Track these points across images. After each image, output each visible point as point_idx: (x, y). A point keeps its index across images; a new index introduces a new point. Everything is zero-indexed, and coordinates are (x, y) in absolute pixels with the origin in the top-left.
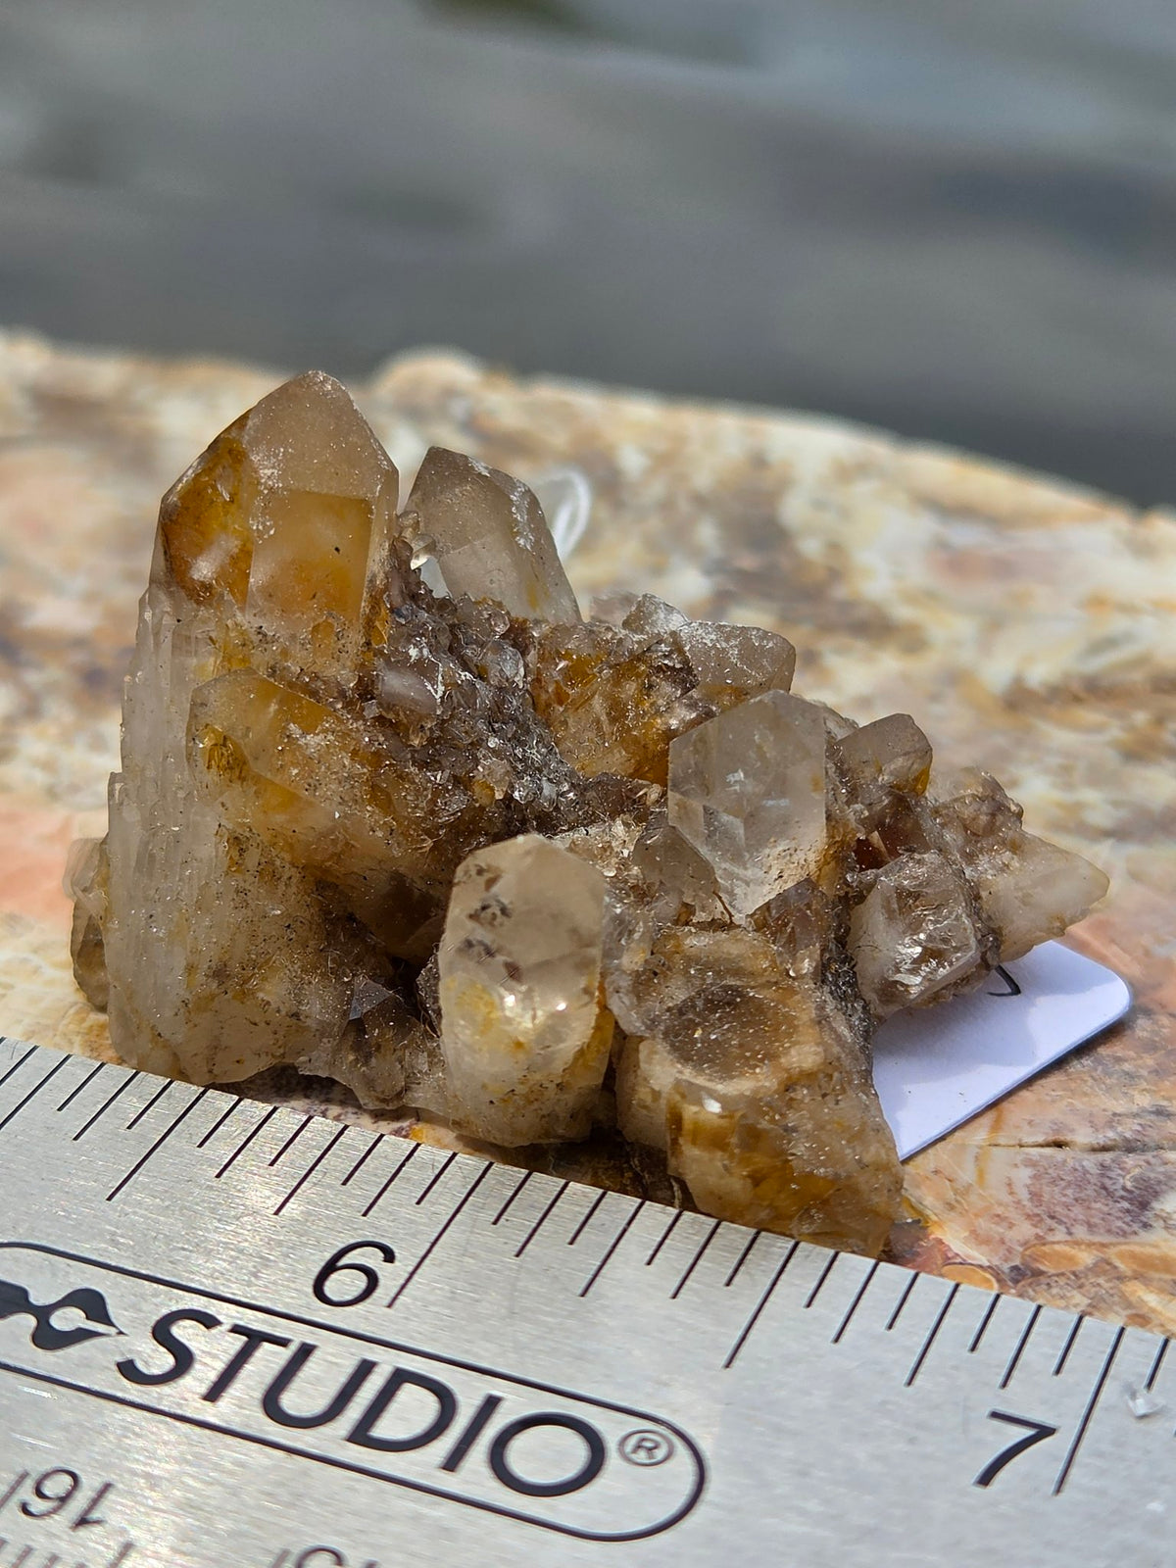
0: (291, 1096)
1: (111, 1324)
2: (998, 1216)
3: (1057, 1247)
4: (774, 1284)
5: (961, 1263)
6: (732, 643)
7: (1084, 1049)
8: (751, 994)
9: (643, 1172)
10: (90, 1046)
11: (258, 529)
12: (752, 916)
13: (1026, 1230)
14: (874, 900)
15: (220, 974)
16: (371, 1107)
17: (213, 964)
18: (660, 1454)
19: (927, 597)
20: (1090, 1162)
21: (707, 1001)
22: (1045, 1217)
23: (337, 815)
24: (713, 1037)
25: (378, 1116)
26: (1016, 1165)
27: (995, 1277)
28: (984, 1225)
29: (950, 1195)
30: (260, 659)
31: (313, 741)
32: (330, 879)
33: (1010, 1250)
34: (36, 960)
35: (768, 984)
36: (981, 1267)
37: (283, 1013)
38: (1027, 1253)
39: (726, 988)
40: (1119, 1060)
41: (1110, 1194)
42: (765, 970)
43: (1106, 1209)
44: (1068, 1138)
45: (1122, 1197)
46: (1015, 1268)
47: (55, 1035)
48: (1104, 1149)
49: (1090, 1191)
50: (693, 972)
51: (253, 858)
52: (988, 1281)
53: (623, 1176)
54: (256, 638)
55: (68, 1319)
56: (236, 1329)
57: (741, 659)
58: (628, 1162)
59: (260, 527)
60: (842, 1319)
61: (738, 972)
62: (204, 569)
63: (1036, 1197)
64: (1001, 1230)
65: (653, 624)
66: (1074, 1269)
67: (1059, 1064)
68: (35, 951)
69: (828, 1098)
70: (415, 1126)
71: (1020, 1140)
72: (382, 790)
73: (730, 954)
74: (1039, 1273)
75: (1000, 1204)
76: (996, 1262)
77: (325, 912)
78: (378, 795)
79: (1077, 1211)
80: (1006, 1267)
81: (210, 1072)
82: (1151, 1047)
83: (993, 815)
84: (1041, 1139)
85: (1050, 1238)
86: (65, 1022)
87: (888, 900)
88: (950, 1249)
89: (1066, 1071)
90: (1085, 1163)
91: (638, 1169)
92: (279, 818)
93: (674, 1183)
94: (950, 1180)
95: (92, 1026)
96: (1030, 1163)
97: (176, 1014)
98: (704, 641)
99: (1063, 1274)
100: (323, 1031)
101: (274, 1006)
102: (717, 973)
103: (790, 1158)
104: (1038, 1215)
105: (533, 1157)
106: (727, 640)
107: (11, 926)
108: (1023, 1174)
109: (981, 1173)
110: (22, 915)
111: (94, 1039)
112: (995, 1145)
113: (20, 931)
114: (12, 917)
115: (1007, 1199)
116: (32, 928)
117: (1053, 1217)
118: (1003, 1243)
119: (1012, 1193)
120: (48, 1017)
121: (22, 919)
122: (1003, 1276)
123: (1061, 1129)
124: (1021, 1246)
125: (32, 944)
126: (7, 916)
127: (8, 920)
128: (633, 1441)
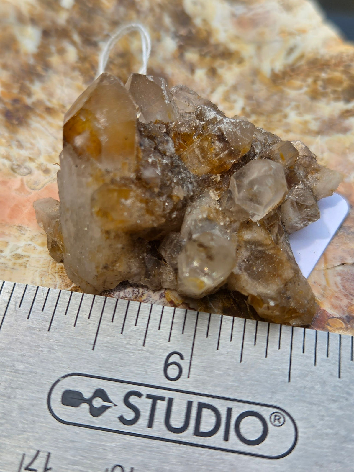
1: (111, 402)
2: (336, 297)
4: (292, 346)
5: (332, 318)
6: (238, 128)
7: (341, 227)
8: (268, 253)
9: (235, 298)
14: (288, 204)
15: (106, 267)
16: (152, 289)
17: (104, 265)
18: (282, 420)
21: (255, 256)
22: (349, 295)
24: (260, 269)
25: (154, 291)
26: (335, 276)
27: (343, 321)
28: (334, 301)
29: (321, 291)
30: (108, 179)
31: (129, 202)
32: (135, 232)
33: (343, 310)
36: (338, 318)
37: (126, 272)
38: (348, 310)
39: (259, 251)
40: (349, 228)
42: (270, 244)
44: (346, 262)
46: (347, 317)
47: (49, 274)
50: (248, 246)
51: (112, 235)
52: (341, 323)
53: (230, 301)
54: (105, 173)
55: (98, 403)
56: (149, 396)
57: (241, 134)
58: (230, 295)
60: (314, 356)
61: (261, 245)
63: (344, 287)
64: (339, 302)
65: (206, 118)
67: (336, 234)
68: (31, 240)
69: (296, 283)
70: (166, 292)
71: (334, 265)
72: (150, 210)
73: (258, 240)
75: (336, 292)
76: (342, 315)
77: (133, 241)
78: (150, 212)
80: (344, 317)
84: (339, 264)
86: (50, 268)
88: (328, 313)
91: (234, 297)
92: (120, 225)
94: (320, 285)
95: (59, 268)
96: (339, 274)
97: (93, 278)
98: (229, 129)
101: (123, 272)
104: (347, 294)
106: (236, 128)
107: (21, 231)
108: (338, 279)
109: (327, 281)
110: (22, 225)
111: (61, 274)
112: (327, 269)
113: (24, 232)
114: (20, 227)
115: (337, 290)
116: (27, 231)
117: (351, 295)
118: (341, 307)
119: (337, 287)
120: (44, 267)
121: (22, 227)
122: (345, 320)
123: (343, 258)
124: (346, 308)
125: (29, 237)
126: (18, 226)
127: (18, 228)
128: (273, 417)
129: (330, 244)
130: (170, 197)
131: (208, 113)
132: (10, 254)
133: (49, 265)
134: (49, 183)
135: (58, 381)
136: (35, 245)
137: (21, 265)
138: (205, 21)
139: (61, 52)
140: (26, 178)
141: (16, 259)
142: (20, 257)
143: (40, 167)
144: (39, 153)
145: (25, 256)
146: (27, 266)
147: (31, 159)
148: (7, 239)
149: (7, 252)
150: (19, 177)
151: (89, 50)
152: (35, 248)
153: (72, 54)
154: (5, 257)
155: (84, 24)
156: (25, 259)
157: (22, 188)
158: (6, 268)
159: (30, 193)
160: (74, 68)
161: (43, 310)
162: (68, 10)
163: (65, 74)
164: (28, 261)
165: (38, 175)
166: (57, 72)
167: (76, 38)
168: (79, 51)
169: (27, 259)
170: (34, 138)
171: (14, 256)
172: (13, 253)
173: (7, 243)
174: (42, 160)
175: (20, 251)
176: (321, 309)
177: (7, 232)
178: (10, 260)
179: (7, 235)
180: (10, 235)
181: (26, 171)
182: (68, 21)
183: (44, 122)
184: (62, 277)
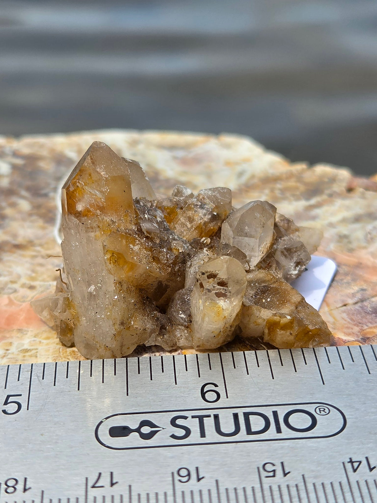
0: (142, 354)
1: (159, 427)
2: (347, 327)
3: (367, 330)
4: (317, 360)
5: (348, 342)
6: (216, 193)
7: (333, 280)
8: (272, 286)
9: (251, 344)
10: (75, 358)
11: (105, 190)
12: (256, 266)
13: (356, 329)
14: (278, 254)
15: (122, 324)
16: (169, 349)
17: (121, 321)
18: (327, 411)
19: (185, 173)
20: (357, 307)
21: (261, 291)
22: (358, 324)
23: (148, 268)
24: (268, 300)
25: (170, 352)
26: (341, 314)
28: (345, 330)
30: (114, 228)
31: (136, 248)
32: (143, 288)
33: (357, 335)
34: (38, 340)
35: (274, 282)
36: (354, 341)
37: (142, 329)
38: (361, 334)
39: (264, 286)
40: (342, 280)
41: (368, 313)
42: (272, 279)
43: (370, 317)
44: (346, 303)
45: (372, 313)
46: (362, 339)
47: (62, 358)
48: (356, 303)
49: (363, 314)
50: (252, 285)
51: (125, 286)
52: (358, 343)
54: (111, 223)
55: (146, 430)
56: (193, 417)
58: (245, 343)
59: (106, 190)
61: (264, 281)
62: (80, 207)
63: (352, 319)
64: (351, 330)
65: (184, 194)
66: (375, 334)
67: (330, 286)
68: (35, 337)
69: (305, 307)
70: (182, 352)
71: (336, 307)
72: (156, 257)
73: (260, 277)
74: (368, 338)
75: (345, 324)
76: (356, 339)
77: (143, 297)
78: (156, 259)
79: (364, 320)
80: (359, 339)
81: (121, 353)
82: (346, 274)
83: (288, 223)
84: (341, 305)
85: (364, 329)
86: (61, 354)
87: (282, 252)
88: (343, 339)
89: (332, 286)
90: (356, 308)
91: (249, 344)
92: (131, 273)
93: (261, 345)
95: (70, 353)
96: (344, 312)
97: (112, 339)
99: (374, 336)
100: (153, 331)
101: (139, 328)
102: (258, 283)
103: (306, 326)
104: (356, 324)
105: (220, 349)
106: (214, 193)
107: (21, 332)
108: (344, 315)
109: (334, 318)
110: (22, 328)
111: (74, 356)
112: (332, 310)
113: (25, 333)
114: (19, 330)
115: (346, 322)
116: (28, 331)
117: (360, 323)
118: (354, 333)
119: (345, 321)
120: (55, 354)
121: (22, 329)
122: (360, 342)
123: (343, 301)
124: (358, 333)
125: (32, 335)
126: (17, 330)
127: (18, 331)
128: (317, 410)
129: (327, 293)
130: (170, 249)
131: (185, 191)
132: (18, 350)
133: (59, 351)
134: (37, 295)
135: (101, 422)
136: (40, 340)
137: (31, 356)
138: (149, 165)
139: (13, 205)
140: (12, 296)
141: (25, 353)
142: (28, 351)
143: (23, 286)
144: (19, 277)
145: (33, 349)
146: (37, 356)
147: (12, 282)
148: (10, 340)
149: (13, 349)
150: (6, 296)
151: (40, 200)
152: (41, 342)
153: (25, 205)
154: (13, 353)
155: (28, 183)
156: (33, 352)
157: (11, 302)
158: (17, 360)
159: (21, 305)
160: (30, 215)
161: (67, 377)
162: (7, 176)
163: (24, 220)
164: (37, 352)
165: (24, 292)
166: (14, 219)
167: (24, 193)
168: (31, 203)
169: (36, 351)
170: (10, 267)
171: (21, 351)
172: (20, 349)
173: (11, 343)
174: (23, 280)
175: (26, 347)
176: (336, 337)
177: (8, 335)
178: (18, 355)
179: (8, 338)
180: (12, 337)
181: (10, 291)
182: (11, 183)
183: (15, 255)
184: (76, 357)
